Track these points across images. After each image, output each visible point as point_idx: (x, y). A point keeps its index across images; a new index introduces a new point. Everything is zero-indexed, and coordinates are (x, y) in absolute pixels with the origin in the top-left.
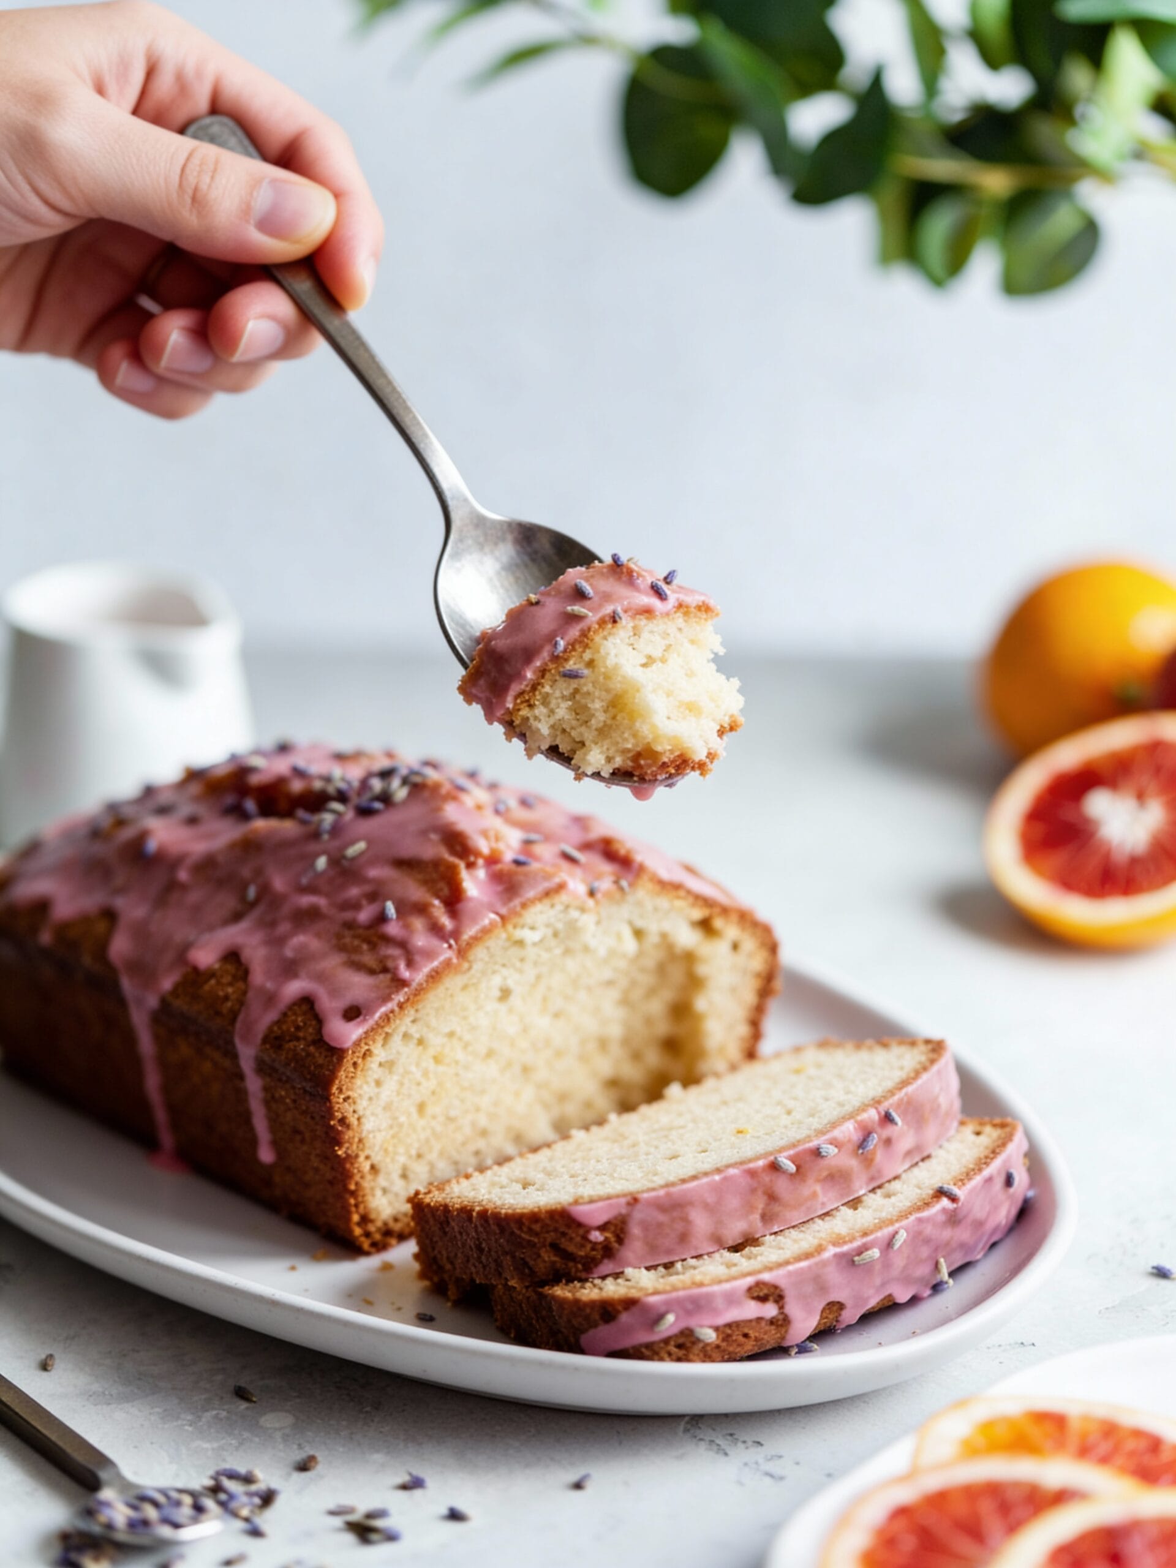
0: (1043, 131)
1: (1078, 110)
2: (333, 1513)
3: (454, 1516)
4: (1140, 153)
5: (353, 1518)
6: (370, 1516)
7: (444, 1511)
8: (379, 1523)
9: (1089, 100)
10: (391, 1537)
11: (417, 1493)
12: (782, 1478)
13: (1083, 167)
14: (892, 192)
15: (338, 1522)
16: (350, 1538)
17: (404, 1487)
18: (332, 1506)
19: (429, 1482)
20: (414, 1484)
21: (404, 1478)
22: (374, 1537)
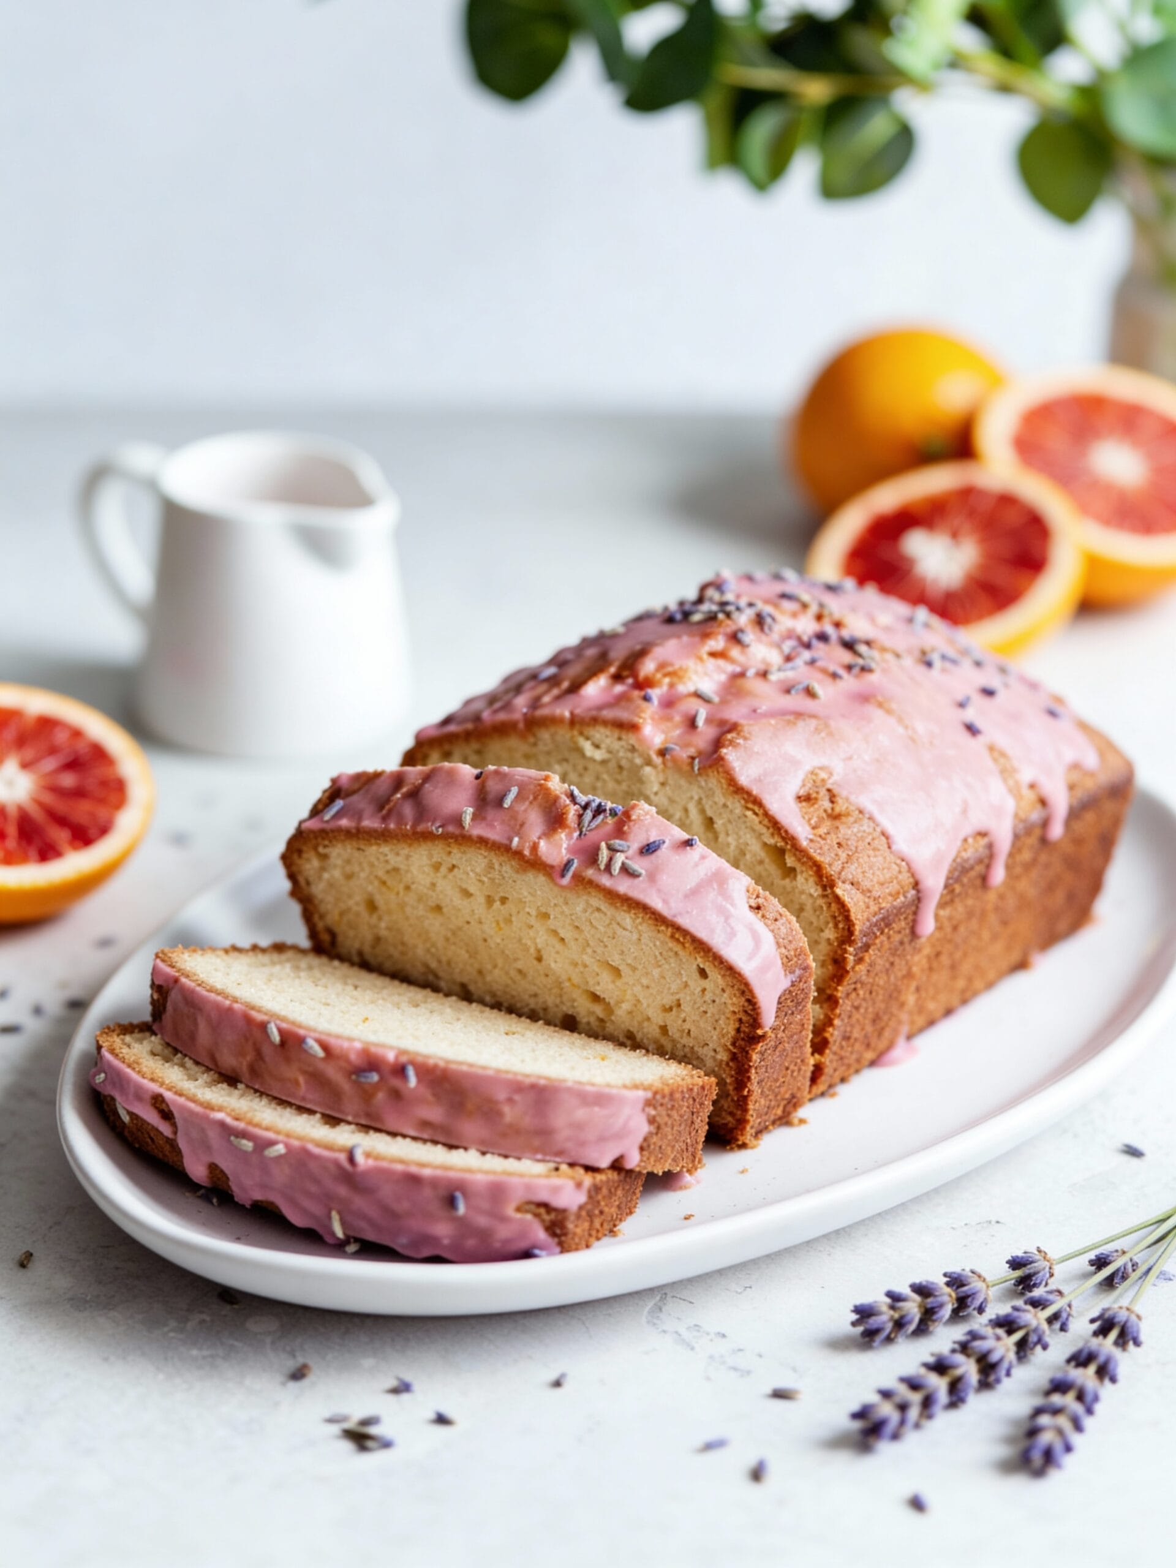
0: (860, 41)
1: (894, 23)
2: (331, 1421)
3: (442, 1420)
4: (956, 62)
5: (350, 1425)
6: (366, 1422)
7: (432, 1416)
8: (373, 1430)
9: (905, 13)
10: (387, 1444)
11: (405, 1397)
12: (749, 1372)
13: (899, 76)
14: (717, 99)
15: (336, 1429)
16: (348, 1446)
17: (395, 1391)
18: (327, 1414)
19: (416, 1387)
20: (402, 1388)
21: (393, 1383)
22: (370, 1444)
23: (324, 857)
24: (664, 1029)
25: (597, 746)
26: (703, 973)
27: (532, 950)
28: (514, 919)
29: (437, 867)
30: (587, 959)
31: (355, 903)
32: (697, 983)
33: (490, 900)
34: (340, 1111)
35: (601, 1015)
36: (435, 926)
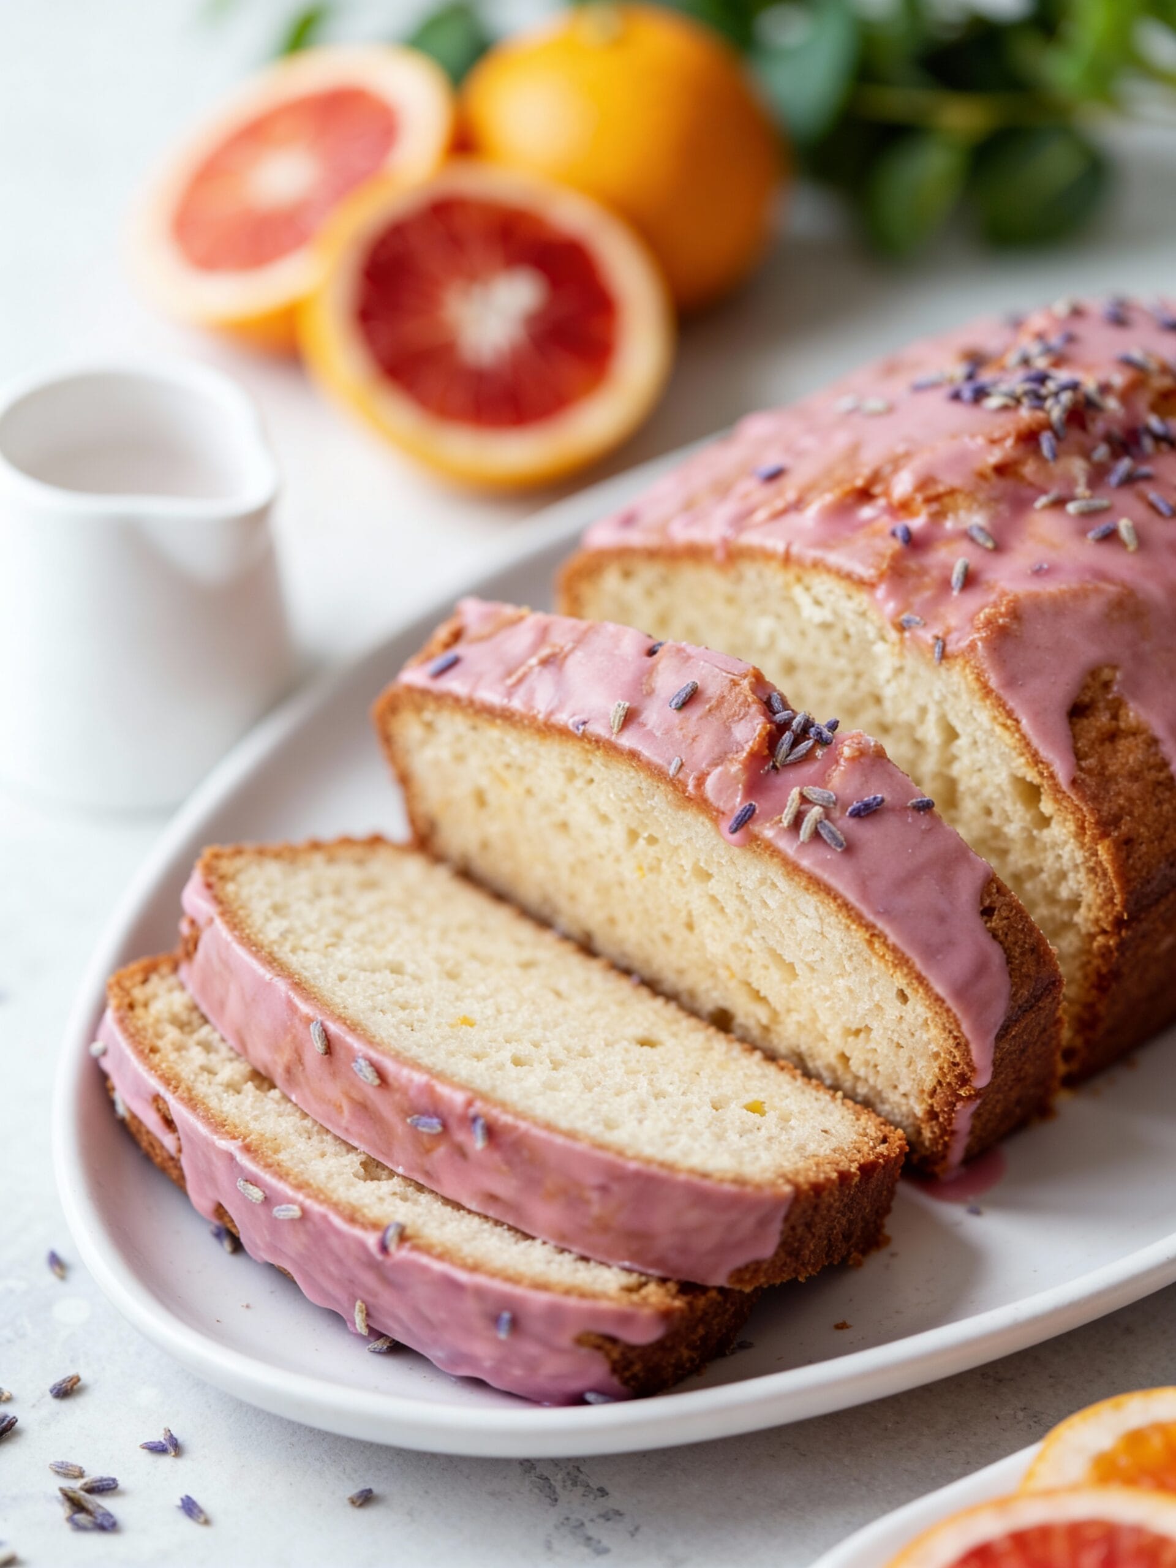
23: (429, 726)
24: (844, 1058)
25: (818, 603)
26: (903, 997)
27: (684, 914)
28: (664, 865)
29: (571, 775)
30: (751, 943)
31: (462, 791)
32: (893, 1008)
33: (633, 835)
34: (388, 1155)
35: (765, 1021)
36: (561, 849)
